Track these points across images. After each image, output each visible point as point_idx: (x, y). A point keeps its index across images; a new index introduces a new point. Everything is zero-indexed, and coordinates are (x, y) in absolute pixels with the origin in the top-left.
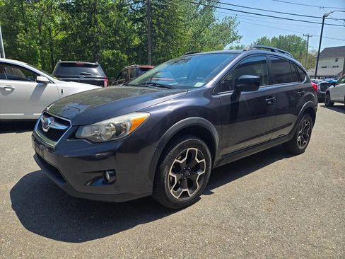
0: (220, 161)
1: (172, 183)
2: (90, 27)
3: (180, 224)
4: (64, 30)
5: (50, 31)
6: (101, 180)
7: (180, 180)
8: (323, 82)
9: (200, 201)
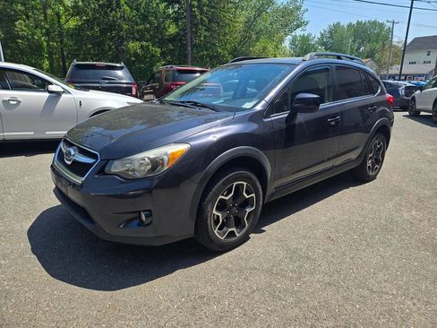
0: (273, 194)
1: (217, 221)
2: (111, 12)
3: (226, 268)
4: (76, 15)
5: (59, 16)
6: (137, 221)
7: (226, 218)
8: (409, 85)
9: (249, 242)
